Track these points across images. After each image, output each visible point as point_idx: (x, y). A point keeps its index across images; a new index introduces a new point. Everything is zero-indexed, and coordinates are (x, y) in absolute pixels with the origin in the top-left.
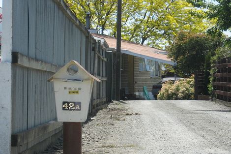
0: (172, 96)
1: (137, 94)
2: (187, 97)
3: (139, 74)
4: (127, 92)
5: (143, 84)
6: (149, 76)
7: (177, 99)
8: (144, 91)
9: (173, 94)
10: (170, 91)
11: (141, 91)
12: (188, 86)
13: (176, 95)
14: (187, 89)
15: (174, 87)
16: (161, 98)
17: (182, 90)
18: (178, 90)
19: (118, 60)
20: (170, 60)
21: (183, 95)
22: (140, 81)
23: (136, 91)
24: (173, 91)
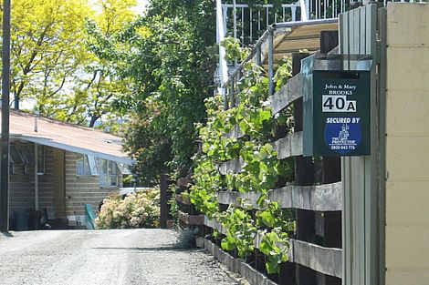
0: (120, 222)
1: (72, 218)
2: (146, 223)
3: (77, 181)
4: (51, 216)
5: (84, 200)
6: (98, 186)
7: (128, 227)
8: (86, 213)
9: (122, 218)
10: (115, 214)
11: (80, 214)
12: (149, 203)
13: (126, 220)
14: (148, 209)
15: (123, 205)
16: (101, 227)
17: (138, 210)
18: (130, 211)
19: (5, 156)
20: (126, 154)
21: (138, 219)
22: (78, 195)
23: (69, 214)
24: (121, 214)
